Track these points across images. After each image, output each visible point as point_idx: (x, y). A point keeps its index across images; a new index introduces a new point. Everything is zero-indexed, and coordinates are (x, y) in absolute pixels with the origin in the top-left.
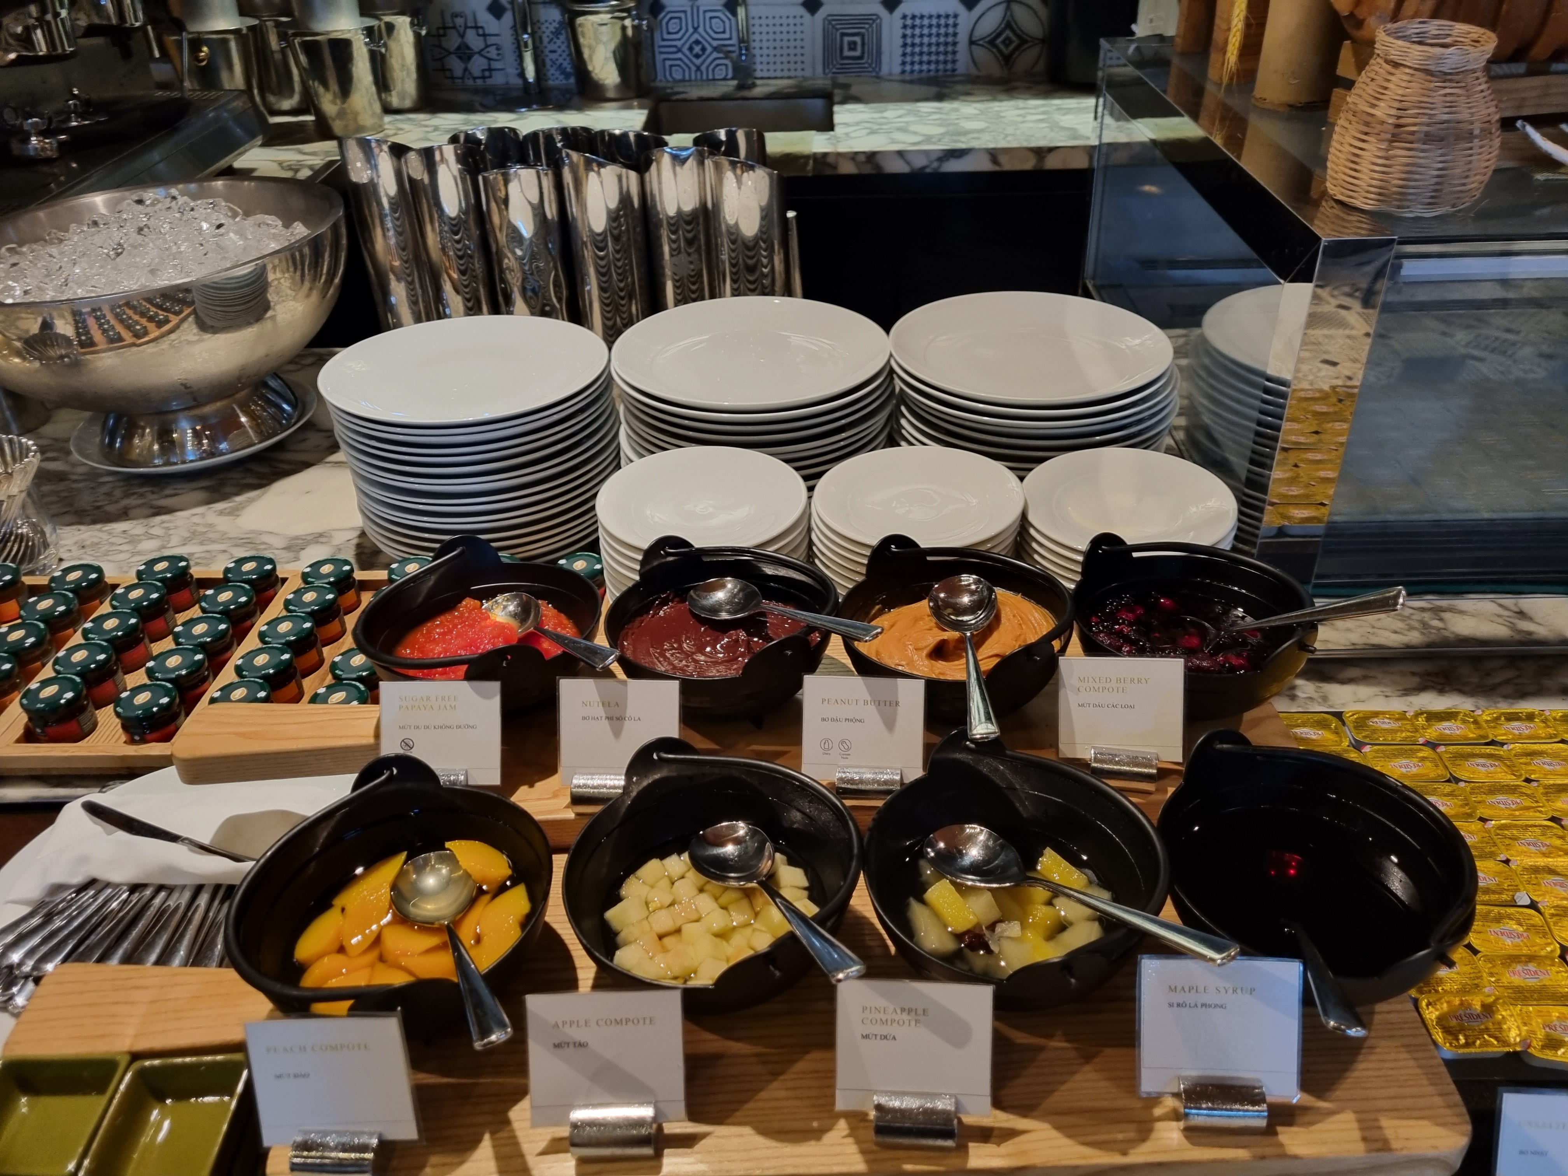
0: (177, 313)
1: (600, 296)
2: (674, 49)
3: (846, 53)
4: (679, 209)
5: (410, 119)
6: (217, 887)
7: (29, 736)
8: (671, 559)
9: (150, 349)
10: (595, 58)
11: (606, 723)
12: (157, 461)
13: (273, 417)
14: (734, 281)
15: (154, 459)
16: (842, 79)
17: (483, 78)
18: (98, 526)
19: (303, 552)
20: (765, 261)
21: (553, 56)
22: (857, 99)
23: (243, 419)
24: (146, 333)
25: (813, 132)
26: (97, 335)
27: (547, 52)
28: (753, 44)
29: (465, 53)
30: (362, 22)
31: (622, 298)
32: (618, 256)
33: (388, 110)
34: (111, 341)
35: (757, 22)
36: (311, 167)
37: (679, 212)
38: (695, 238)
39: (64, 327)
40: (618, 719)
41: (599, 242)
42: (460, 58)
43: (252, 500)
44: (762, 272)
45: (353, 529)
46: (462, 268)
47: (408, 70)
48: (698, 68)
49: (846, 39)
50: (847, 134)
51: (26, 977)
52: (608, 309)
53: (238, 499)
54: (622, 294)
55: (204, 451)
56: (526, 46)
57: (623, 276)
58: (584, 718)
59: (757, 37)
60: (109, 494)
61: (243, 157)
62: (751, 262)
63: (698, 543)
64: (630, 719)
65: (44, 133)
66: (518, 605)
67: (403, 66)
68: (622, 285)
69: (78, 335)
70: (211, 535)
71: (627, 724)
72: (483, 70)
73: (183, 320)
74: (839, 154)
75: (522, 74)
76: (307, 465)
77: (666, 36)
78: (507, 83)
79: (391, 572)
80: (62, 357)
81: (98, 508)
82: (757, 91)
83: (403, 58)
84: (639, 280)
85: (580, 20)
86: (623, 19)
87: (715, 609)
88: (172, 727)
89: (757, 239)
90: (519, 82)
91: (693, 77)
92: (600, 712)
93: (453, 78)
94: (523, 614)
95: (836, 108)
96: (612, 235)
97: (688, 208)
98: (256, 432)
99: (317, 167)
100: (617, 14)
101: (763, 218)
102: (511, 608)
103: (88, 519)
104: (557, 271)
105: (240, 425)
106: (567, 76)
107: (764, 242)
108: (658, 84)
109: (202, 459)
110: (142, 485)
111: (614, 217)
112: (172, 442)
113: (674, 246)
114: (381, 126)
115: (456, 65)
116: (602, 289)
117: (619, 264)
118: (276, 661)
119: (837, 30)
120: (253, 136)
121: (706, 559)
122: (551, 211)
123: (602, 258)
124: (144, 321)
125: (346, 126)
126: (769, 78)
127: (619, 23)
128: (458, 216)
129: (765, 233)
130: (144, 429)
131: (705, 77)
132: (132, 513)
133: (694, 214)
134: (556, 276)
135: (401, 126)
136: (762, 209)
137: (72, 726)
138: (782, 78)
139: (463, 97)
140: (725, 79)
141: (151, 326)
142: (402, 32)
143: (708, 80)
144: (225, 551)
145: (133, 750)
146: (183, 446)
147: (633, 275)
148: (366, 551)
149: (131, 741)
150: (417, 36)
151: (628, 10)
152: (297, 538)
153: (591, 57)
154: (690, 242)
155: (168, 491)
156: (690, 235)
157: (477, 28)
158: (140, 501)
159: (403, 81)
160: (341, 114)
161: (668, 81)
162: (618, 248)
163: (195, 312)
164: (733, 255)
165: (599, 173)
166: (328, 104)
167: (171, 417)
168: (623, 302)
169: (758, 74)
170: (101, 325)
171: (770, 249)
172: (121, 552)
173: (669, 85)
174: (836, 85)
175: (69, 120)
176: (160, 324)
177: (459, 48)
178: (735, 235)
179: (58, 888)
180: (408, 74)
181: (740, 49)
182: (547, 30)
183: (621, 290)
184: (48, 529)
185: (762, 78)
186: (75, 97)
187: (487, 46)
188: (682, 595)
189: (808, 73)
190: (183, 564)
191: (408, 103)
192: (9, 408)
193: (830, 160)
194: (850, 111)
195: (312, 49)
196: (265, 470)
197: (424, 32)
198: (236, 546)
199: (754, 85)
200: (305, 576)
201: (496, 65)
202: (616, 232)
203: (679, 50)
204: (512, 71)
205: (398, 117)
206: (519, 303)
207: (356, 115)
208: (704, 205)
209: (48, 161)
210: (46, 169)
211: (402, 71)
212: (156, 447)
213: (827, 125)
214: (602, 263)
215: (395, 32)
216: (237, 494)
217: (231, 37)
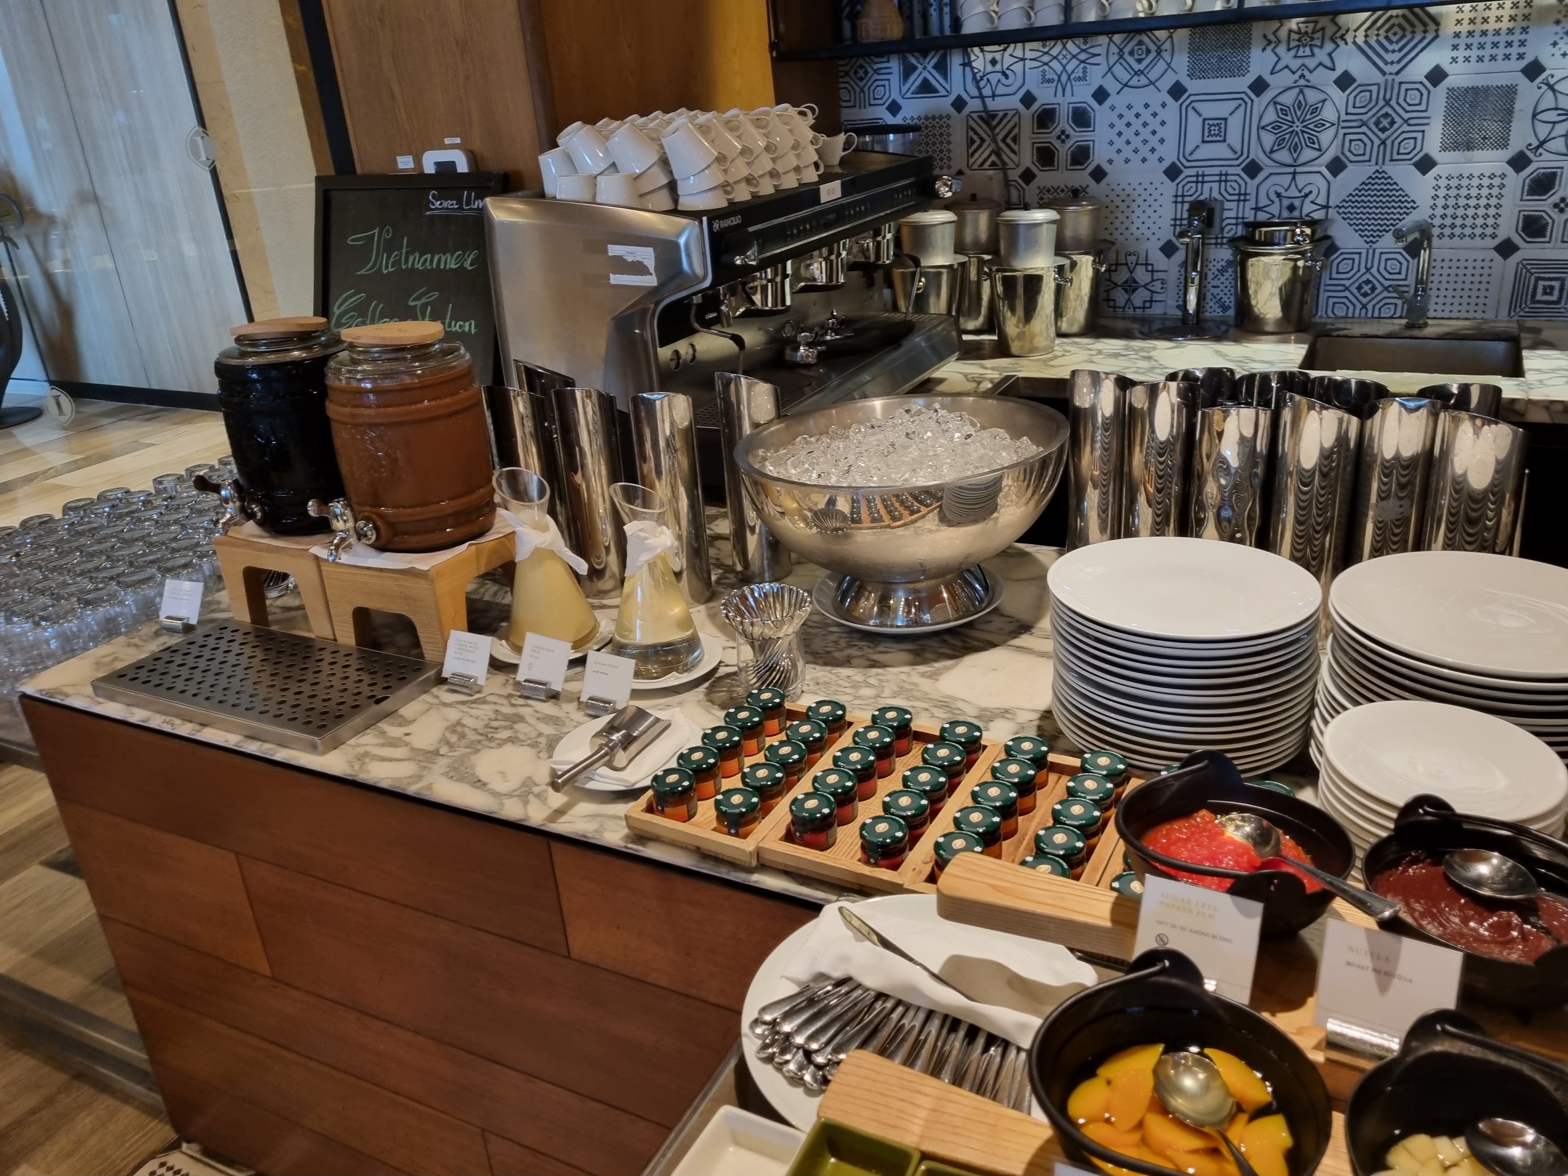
0: (927, 506)
1: (1294, 528)
2: (1342, 288)
3: (1539, 297)
4: (1398, 452)
5: (1075, 343)
6: (946, 1017)
7: (789, 837)
8: (1429, 818)
9: (900, 532)
10: (1259, 296)
11: (1371, 976)
12: (872, 622)
13: (969, 598)
14: (1449, 530)
15: (871, 618)
16: (1530, 323)
17: (1144, 308)
18: (829, 668)
19: (991, 724)
20: (1490, 514)
21: (1215, 291)
22: (1550, 345)
23: (945, 595)
24: (900, 519)
25: (1500, 377)
26: (864, 515)
27: (1209, 287)
28: (1430, 285)
29: (1131, 286)
30: (1055, 262)
31: (1318, 532)
32: (1322, 492)
33: (1061, 335)
34: (874, 520)
35: (1438, 264)
36: (991, 381)
37: (1397, 457)
38: (1410, 483)
39: (843, 505)
40: (1386, 974)
41: (1305, 477)
42: (1126, 290)
43: (948, 668)
44: (1485, 525)
45: (1034, 711)
46: (1160, 486)
47: (1082, 299)
48: (1364, 306)
49: (1541, 284)
50: (1540, 381)
51: (799, 1047)
52: (1300, 541)
53: (937, 665)
54: (1318, 528)
55: (911, 619)
56: (1193, 282)
57: (1322, 511)
58: (1349, 964)
59: (1436, 279)
60: (836, 642)
61: (944, 369)
62: (1474, 515)
63: (1461, 807)
64: (1400, 978)
65: (810, 345)
66: (1255, 829)
67: (1078, 296)
68: (1320, 520)
69: (852, 513)
70: (915, 693)
71: (1396, 983)
72: (1145, 302)
73: (929, 512)
74: (1530, 401)
75: (1184, 307)
76: (993, 645)
77: (1334, 275)
78: (1165, 313)
79: (1084, 761)
80: (837, 529)
81: (828, 652)
82: (1428, 331)
83: (1080, 289)
84: (1339, 516)
85: (1251, 261)
86: (1297, 260)
87: (1479, 882)
88: (899, 859)
89: (1485, 492)
90: (1179, 313)
91: (1357, 315)
92: (1367, 962)
93: (1115, 307)
94: (1261, 838)
95: (1525, 353)
96: (1320, 471)
97: (1407, 452)
98: (953, 608)
99: (996, 381)
100: (1290, 256)
101: (1497, 471)
102: (1248, 829)
103: (821, 661)
104: (1254, 500)
105: (942, 600)
106: (1225, 308)
107: (1494, 495)
108: (1317, 319)
109: (907, 626)
110: (861, 639)
111: (1326, 456)
112: (889, 607)
113: (1384, 488)
114: (1052, 348)
115: (1120, 297)
116: (1298, 522)
117: (1322, 500)
118: (987, 821)
119: (1532, 274)
120: (951, 353)
121: (1466, 826)
122: (1261, 445)
123: (1304, 493)
124: (901, 509)
125: (1022, 347)
126: (1443, 318)
127: (1291, 264)
128: (1168, 440)
129: (1495, 486)
130: (870, 593)
131: (1370, 315)
132: (855, 661)
133: (1413, 461)
134: (1253, 505)
135: (1068, 348)
136: (1498, 462)
137: (822, 837)
138: (1458, 319)
139: (1121, 325)
140: (1391, 317)
141: (906, 513)
142: (1083, 269)
143: (1373, 317)
144: (927, 710)
145: (867, 870)
146: (896, 610)
147: (1334, 510)
148: (1045, 733)
149: (867, 863)
150: (1096, 272)
151: (1303, 253)
152: (986, 709)
153: (1256, 292)
154: (1402, 487)
155: (881, 648)
156: (1403, 480)
157: (1146, 264)
158: (859, 653)
159: (1075, 309)
160: (1020, 336)
161: (1329, 317)
162: (1324, 484)
163: (940, 506)
164: (1455, 504)
165: (1320, 413)
166: (1012, 326)
167: (894, 587)
168: (1317, 536)
169: (1431, 314)
170: (870, 508)
171: (1500, 503)
172: (846, 694)
173: (1329, 321)
174: (1522, 328)
175: (826, 334)
176: (913, 513)
177: (1126, 282)
178: (1460, 485)
179: (821, 977)
180: (1081, 305)
181: (1417, 290)
182: (1213, 269)
183: (1318, 524)
184: (800, 664)
185: (1435, 318)
186: (834, 317)
187: (1153, 281)
188: (1437, 858)
189: (1490, 315)
190: (908, 716)
191: (1075, 329)
192: (768, 559)
193: (1517, 406)
194: (1542, 357)
195: (1009, 283)
196: (958, 643)
197: (1103, 269)
198: (936, 706)
199: (1426, 325)
200: (1008, 749)
201: (1156, 297)
202: (1325, 470)
203: (1347, 289)
204: (1172, 303)
205: (1065, 340)
206: (1210, 527)
207: (1033, 336)
208: (1428, 453)
209: (808, 366)
210: (805, 372)
211: (1076, 300)
212: (876, 609)
213: (1516, 370)
214: (1304, 497)
215: (1077, 268)
216: (935, 661)
217: (944, 271)
